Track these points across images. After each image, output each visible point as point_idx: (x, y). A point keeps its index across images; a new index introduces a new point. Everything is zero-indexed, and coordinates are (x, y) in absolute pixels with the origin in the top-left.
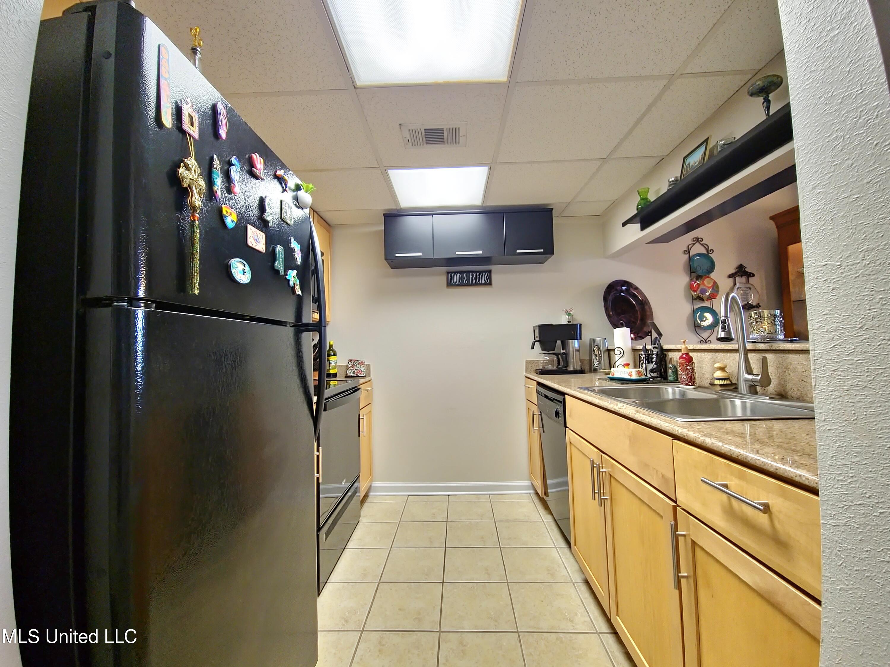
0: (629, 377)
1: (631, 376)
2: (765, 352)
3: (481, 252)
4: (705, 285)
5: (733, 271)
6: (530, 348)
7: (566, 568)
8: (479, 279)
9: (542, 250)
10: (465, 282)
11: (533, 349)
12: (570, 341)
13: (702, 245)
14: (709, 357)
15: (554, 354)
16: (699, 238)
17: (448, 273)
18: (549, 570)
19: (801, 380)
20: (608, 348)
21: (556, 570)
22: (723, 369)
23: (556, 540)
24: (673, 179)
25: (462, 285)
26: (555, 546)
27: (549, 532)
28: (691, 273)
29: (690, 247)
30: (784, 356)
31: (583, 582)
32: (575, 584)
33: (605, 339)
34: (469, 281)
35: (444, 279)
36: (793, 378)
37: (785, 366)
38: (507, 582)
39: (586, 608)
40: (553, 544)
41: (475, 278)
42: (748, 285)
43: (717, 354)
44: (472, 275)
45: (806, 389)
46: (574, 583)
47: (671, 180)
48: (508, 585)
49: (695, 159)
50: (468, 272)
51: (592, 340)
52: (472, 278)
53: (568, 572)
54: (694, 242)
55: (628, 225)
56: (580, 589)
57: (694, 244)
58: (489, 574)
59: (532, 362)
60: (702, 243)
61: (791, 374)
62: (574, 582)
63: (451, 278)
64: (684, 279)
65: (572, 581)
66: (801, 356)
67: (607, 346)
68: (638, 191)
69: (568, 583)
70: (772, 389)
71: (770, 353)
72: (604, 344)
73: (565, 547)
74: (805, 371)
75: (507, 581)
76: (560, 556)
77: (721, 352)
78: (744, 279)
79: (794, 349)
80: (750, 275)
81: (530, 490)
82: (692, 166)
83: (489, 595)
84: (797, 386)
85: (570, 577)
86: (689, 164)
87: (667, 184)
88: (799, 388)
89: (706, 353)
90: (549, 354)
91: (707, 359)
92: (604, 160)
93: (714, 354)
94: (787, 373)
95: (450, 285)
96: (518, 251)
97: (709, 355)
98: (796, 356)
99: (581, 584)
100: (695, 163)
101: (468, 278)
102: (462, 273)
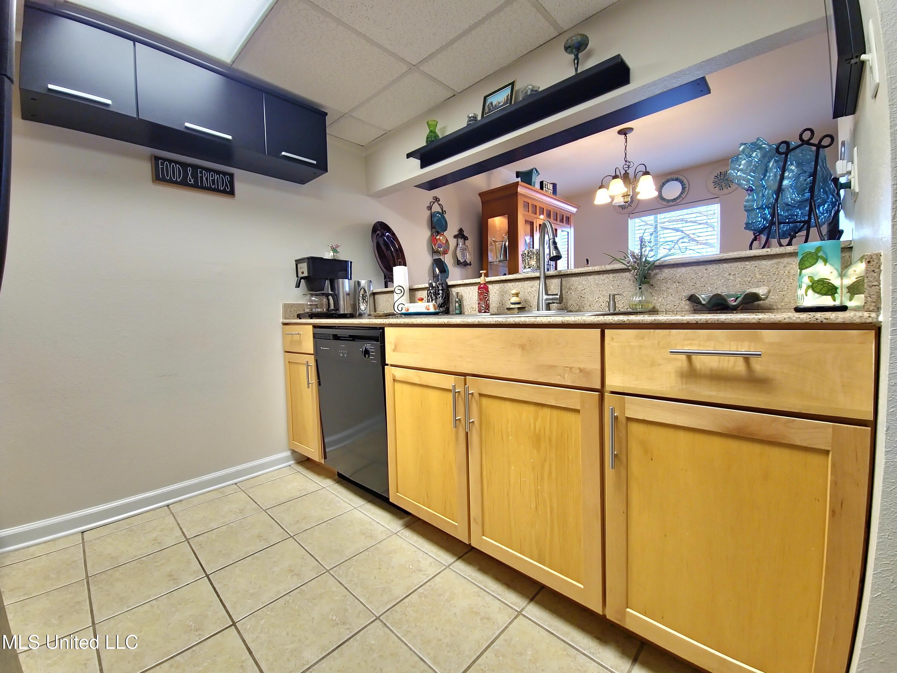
0: (426, 311)
1: (428, 309)
2: (552, 278)
3: (230, 137)
4: (441, 241)
5: (456, 233)
6: (295, 286)
7: (378, 523)
8: (213, 181)
9: (315, 162)
10: (190, 181)
11: (299, 287)
12: (341, 280)
13: (439, 204)
14: (498, 288)
15: (323, 294)
16: (437, 198)
17: (157, 160)
18: (364, 534)
19: (580, 297)
20: (374, 292)
21: (371, 530)
22: (517, 295)
23: (351, 500)
24: (472, 115)
25: (184, 183)
26: (353, 507)
27: (338, 497)
28: (432, 228)
29: (431, 204)
30: (568, 279)
31: (403, 528)
32: (398, 534)
33: (371, 281)
34: (196, 181)
35: (147, 168)
36: (574, 296)
37: (568, 287)
38: (328, 571)
39: (422, 551)
40: (350, 506)
41: (207, 179)
42: (465, 247)
43: (506, 284)
44: (201, 173)
45: (583, 304)
46: (396, 534)
47: (470, 115)
48: (330, 573)
49: (500, 99)
50: (195, 167)
51: (357, 282)
52: (202, 178)
53: (383, 526)
54: (434, 201)
55: (411, 158)
56: (405, 536)
57: (434, 203)
58: (298, 575)
59: (292, 305)
60: (439, 202)
61: (572, 293)
62: (395, 532)
63: (162, 169)
64: (427, 233)
65: (393, 532)
66: (582, 278)
67: (372, 289)
68: (427, 122)
69: (391, 536)
70: (555, 307)
71: (555, 278)
72: (369, 287)
73: (364, 503)
74: (584, 289)
75: (326, 569)
76: (365, 514)
77: (509, 282)
78: (463, 241)
79: (579, 272)
80: (465, 238)
81: (290, 461)
82: (495, 105)
83: (314, 599)
84: (577, 302)
85: (388, 529)
86: (491, 103)
87: (467, 119)
88: (578, 303)
89: (494, 285)
90: (316, 295)
91: (495, 290)
92: (413, 67)
93: (502, 284)
94: (569, 293)
95: (159, 178)
96: (283, 153)
97: (497, 286)
98: (578, 279)
99: (403, 530)
100: (499, 103)
101: (194, 176)
102: (184, 165)
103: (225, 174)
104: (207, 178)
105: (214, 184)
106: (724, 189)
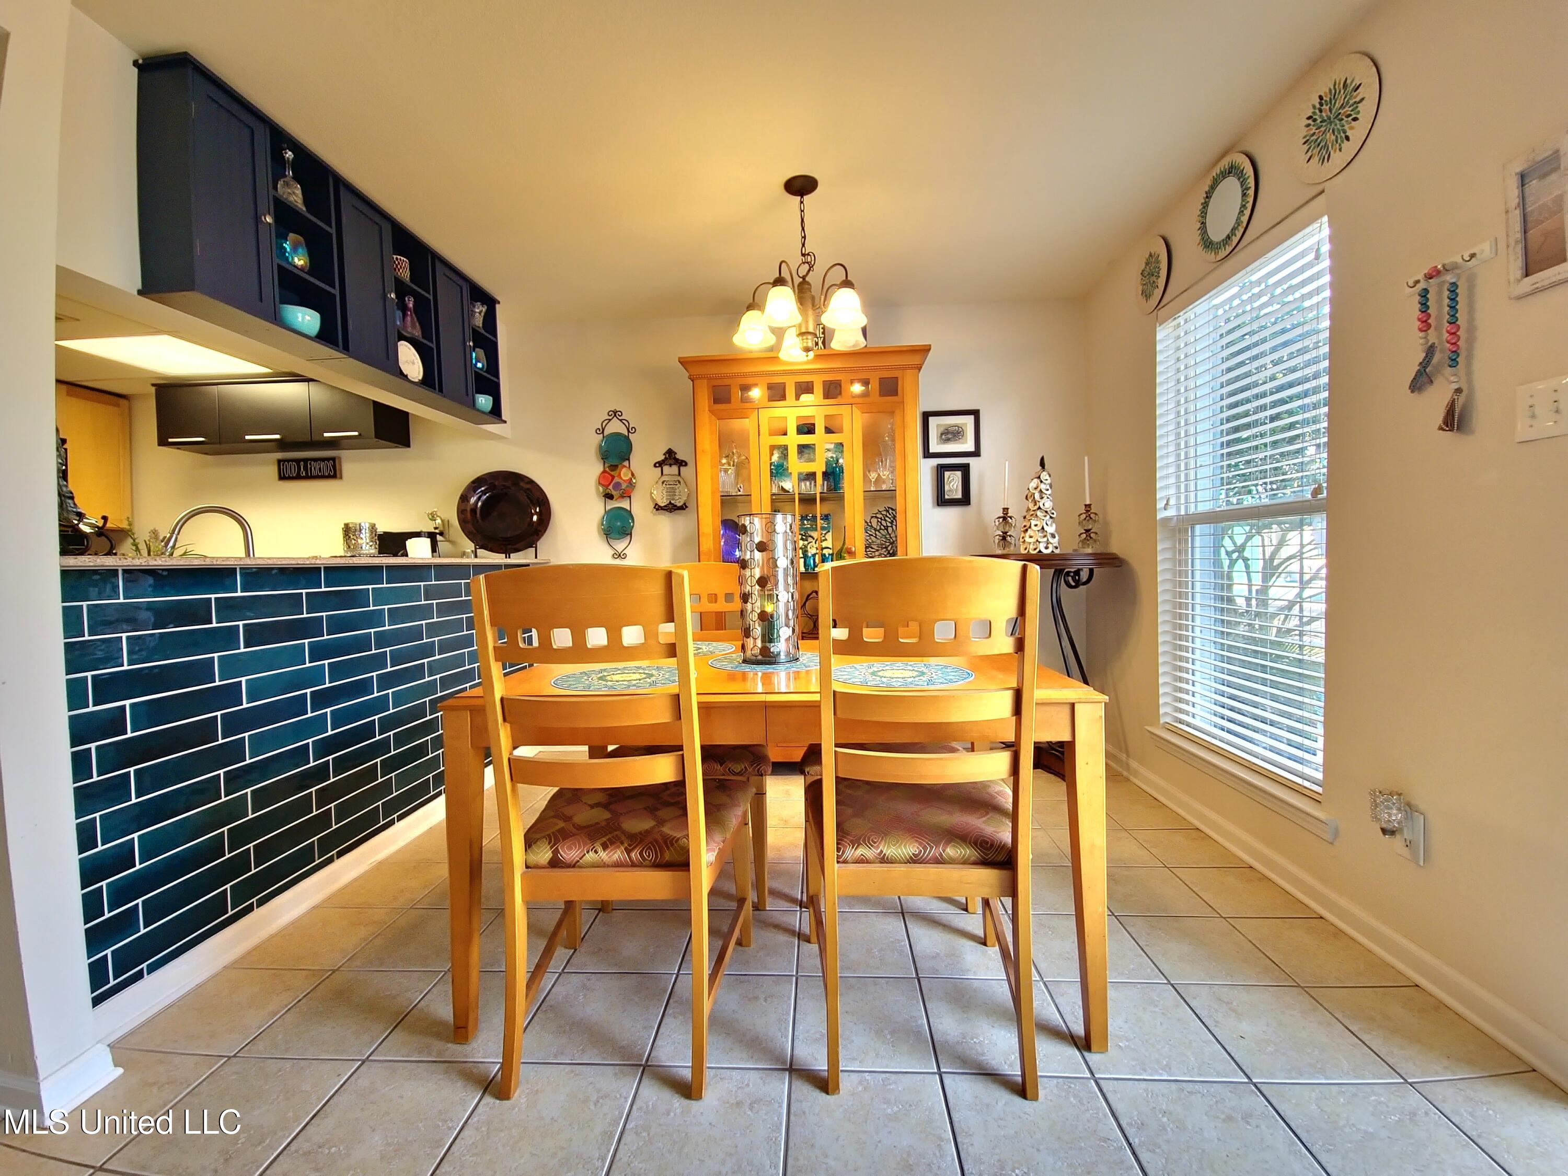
3: (278, 437)
4: (621, 478)
5: (660, 458)
8: (320, 469)
9: (356, 433)
13: (621, 420)
16: (615, 410)
17: (279, 461)
25: (298, 477)
28: (605, 460)
29: (604, 424)
34: (307, 473)
35: (273, 470)
42: (679, 478)
44: (310, 464)
50: (306, 460)
52: (311, 468)
54: (610, 418)
57: (610, 420)
60: (620, 418)
63: (283, 469)
78: (674, 469)
80: (682, 463)
95: (282, 477)
96: (326, 435)
101: (306, 469)
102: (298, 461)
103: (328, 459)
104: (315, 468)
105: (320, 471)
106: (1332, 153)
